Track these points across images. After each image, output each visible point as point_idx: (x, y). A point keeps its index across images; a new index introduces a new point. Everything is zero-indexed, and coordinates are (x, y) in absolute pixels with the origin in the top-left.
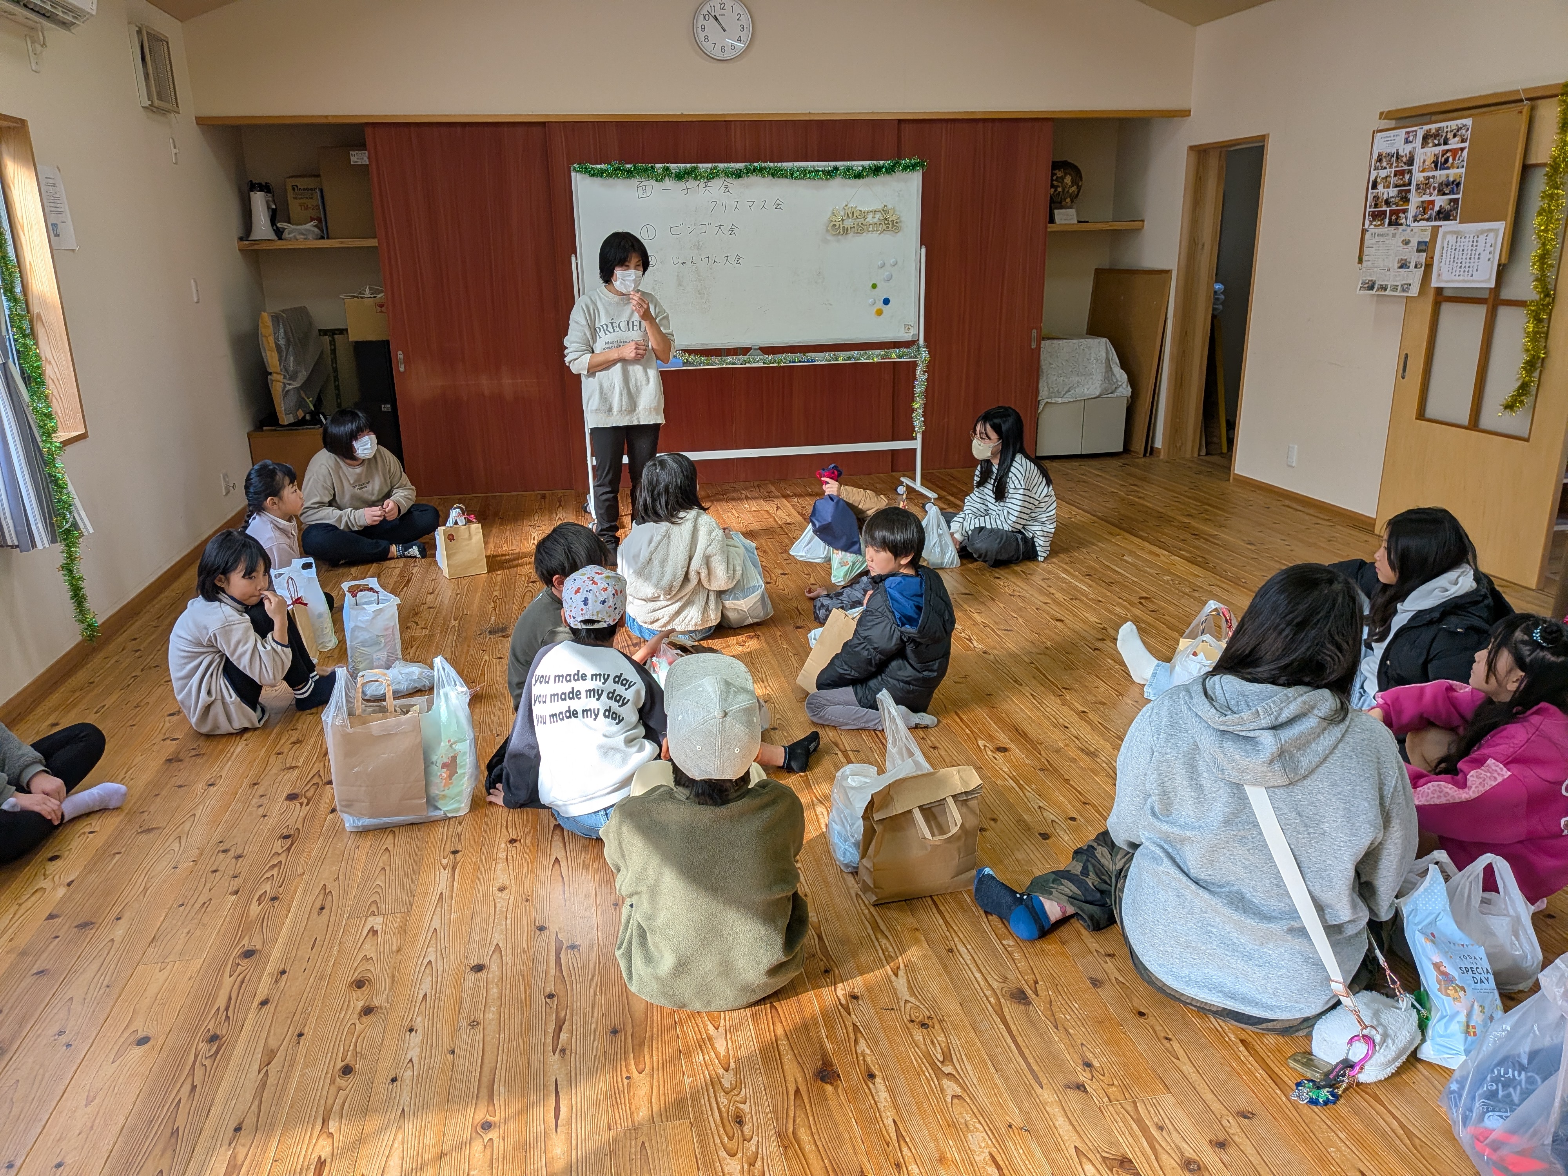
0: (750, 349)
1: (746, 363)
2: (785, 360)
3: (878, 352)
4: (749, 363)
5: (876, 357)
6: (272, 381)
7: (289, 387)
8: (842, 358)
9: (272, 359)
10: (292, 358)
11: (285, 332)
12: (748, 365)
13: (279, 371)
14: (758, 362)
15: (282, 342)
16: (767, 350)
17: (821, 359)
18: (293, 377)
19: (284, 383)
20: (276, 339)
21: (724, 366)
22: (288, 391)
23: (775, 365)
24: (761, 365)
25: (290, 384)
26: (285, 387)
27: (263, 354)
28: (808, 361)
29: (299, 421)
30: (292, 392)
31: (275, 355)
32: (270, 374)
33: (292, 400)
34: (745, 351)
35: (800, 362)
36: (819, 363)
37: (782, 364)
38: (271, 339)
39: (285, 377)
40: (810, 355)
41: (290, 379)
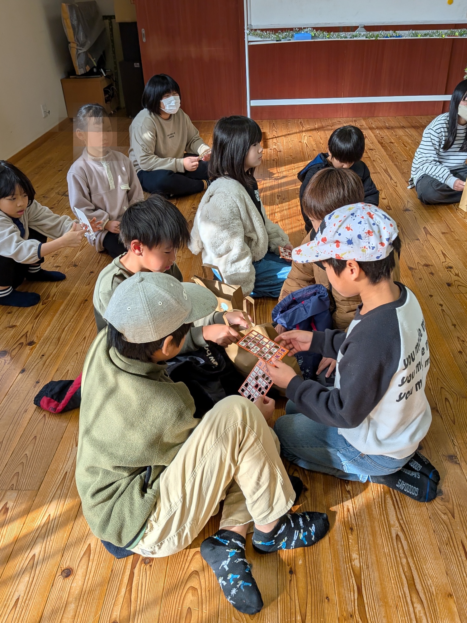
0: (358, 27)
1: (354, 36)
2: (381, 35)
3: (446, 31)
4: (356, 37)
5: (444, 34)
6: (71, 47)
7: (80, 51)
8: (420, 35)
9: (70, 33)
10: (82, 33)
11: (77, 16)
12: (355, 39)
13: (74, 41)
14: (362, 36)
15: (75, 23)
16: (369, 28)
17: (406, 35)
18: (82, 45)
19: (77, 49)
20: (71, 21)
21: (339, 39)
22: (79, 54)
23: (374, 39)
24: (364, 38)
25: (80, 50)
26: (78, 51)
27: (65, 30)
28: (396, 37)
29: (87, 72)
30: (82, 54)
31: (71, 31)
32: (70, 43)
33: (82, 59)
34: (354, 28)
35: (391, 37)
36: (404, 38)
37: (379, 39)
38: (69, 21)
39: (77, 46)
40: (399, 32)
41: (80, 46)
